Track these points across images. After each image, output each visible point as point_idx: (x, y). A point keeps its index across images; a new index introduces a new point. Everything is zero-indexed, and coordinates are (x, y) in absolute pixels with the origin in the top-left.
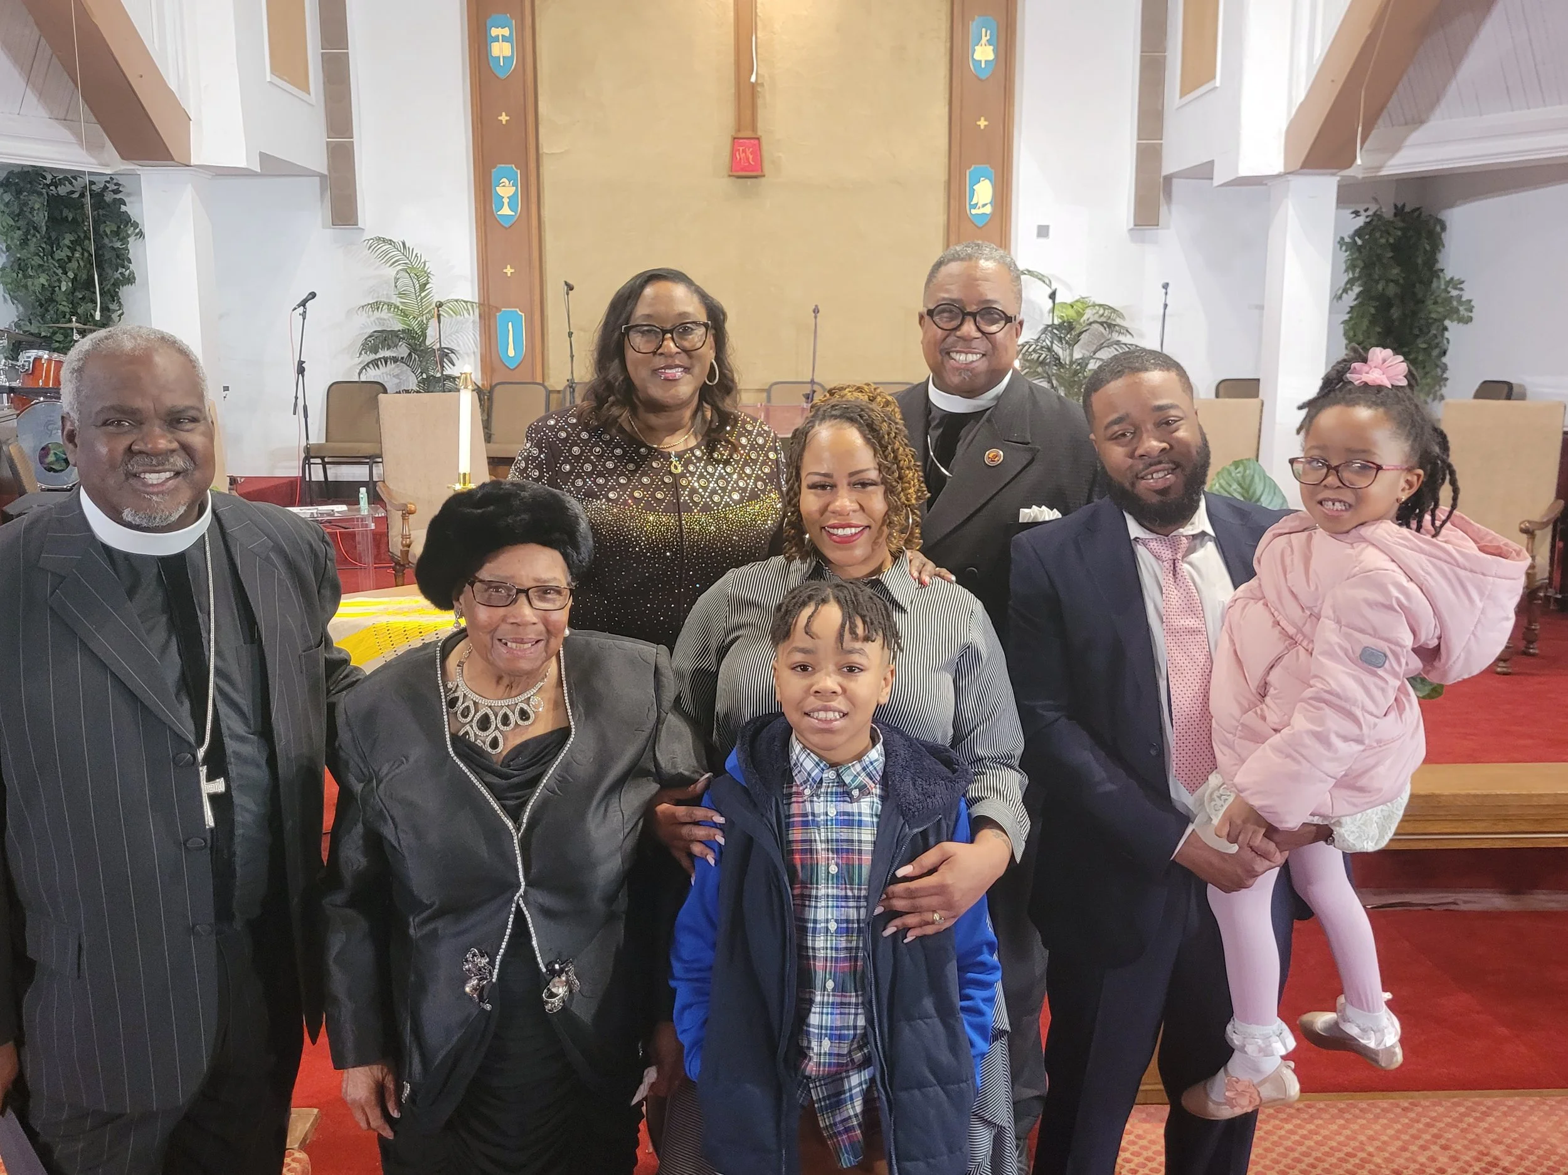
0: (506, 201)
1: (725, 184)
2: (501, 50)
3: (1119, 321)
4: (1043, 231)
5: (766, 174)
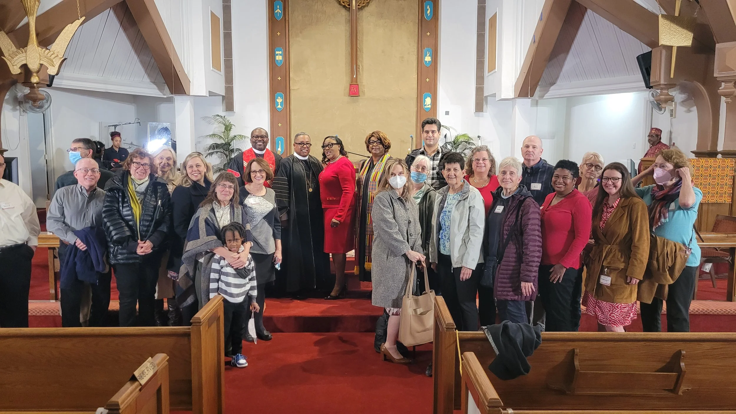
0: (279, 103)
1: (347, 98)
2: (279, 58)
3: (472, 141)
4: (447, 113)
5: (360, 95)
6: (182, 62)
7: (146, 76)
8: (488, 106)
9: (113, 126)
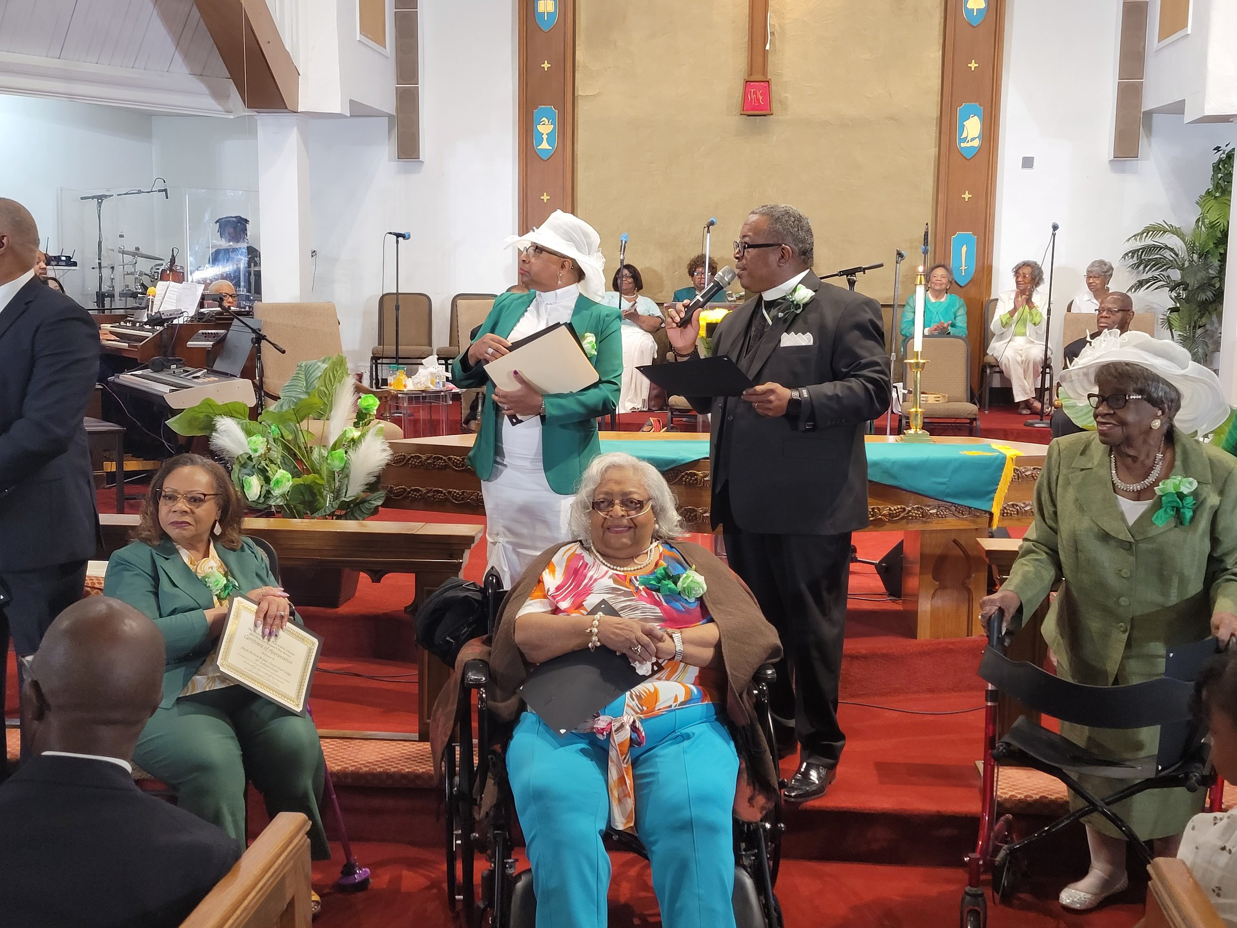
0: (545, 137)
1: (735, 120)
2: (546, 7)
4: (1028, 163)
5: (774, 112)
6: (276, 16)
7: (178, 58)
8: (1153, 140)
9: (93, 198)
